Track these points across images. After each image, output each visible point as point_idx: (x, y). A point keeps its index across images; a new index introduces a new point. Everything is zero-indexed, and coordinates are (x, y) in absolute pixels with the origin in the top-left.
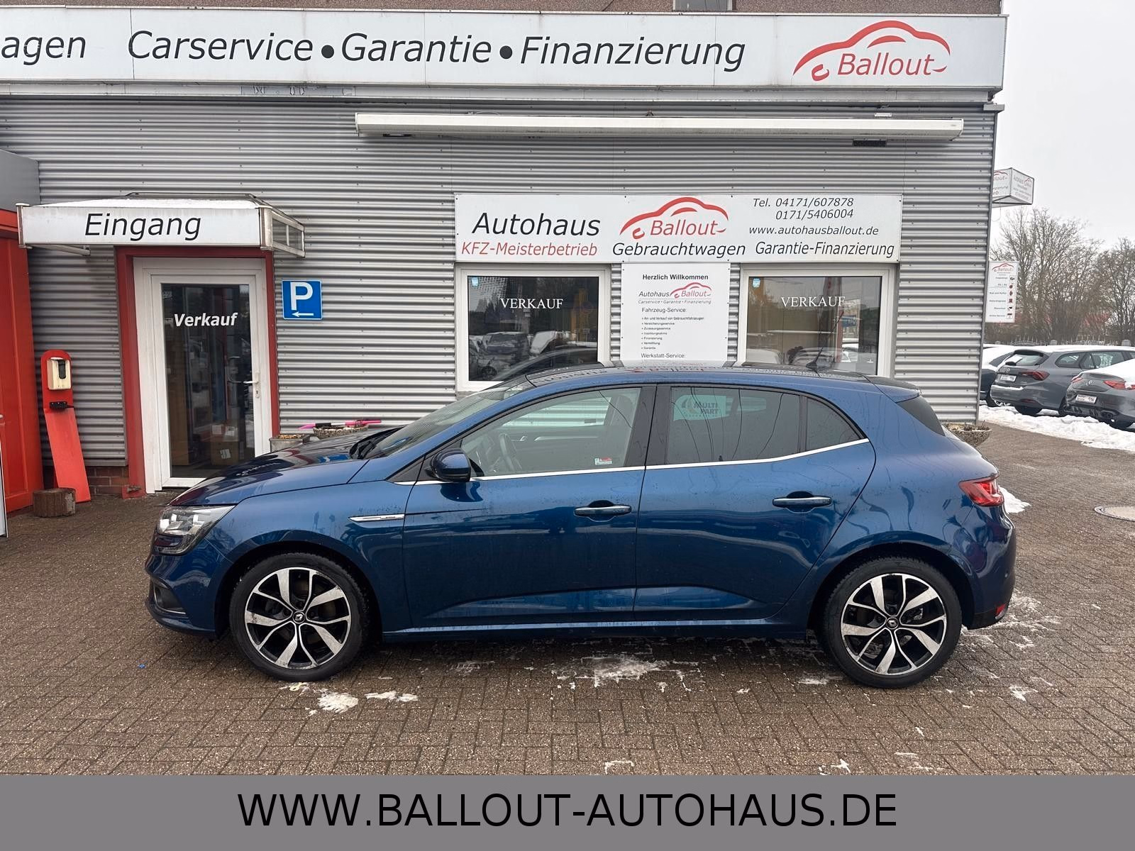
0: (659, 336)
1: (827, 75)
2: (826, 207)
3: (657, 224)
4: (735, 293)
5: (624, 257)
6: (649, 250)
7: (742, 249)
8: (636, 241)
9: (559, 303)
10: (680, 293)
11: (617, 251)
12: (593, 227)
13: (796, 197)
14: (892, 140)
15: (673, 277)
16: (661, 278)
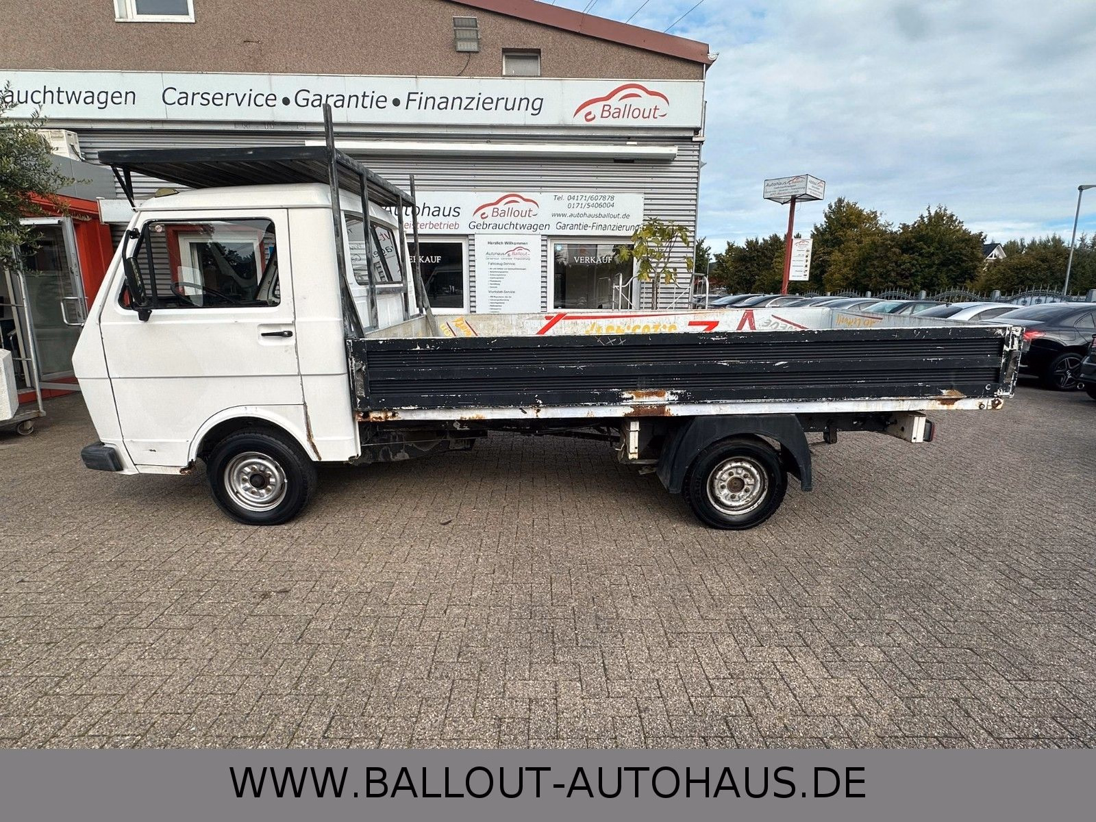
0: (499, 280)
1: (594, 118)
2: (598, 201)
3: (496, 210)
4: (544, 254)
5: (475, 231)
6: (491, 226)
7: (547, 226)
8: (483, 220)
9: (438, 259)
10: (511, 253)
11: (472, 227)
12: (456, 211)
13: (579, 194)
14: (638, 159)
15: (506, 243)
16: (499, 243)
